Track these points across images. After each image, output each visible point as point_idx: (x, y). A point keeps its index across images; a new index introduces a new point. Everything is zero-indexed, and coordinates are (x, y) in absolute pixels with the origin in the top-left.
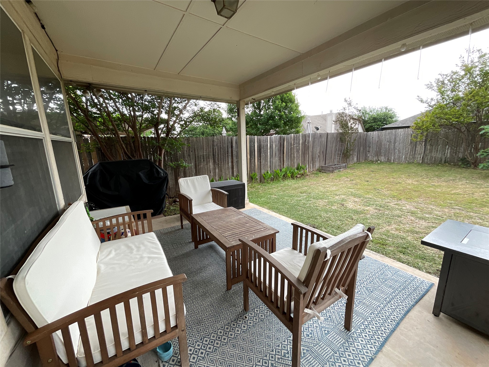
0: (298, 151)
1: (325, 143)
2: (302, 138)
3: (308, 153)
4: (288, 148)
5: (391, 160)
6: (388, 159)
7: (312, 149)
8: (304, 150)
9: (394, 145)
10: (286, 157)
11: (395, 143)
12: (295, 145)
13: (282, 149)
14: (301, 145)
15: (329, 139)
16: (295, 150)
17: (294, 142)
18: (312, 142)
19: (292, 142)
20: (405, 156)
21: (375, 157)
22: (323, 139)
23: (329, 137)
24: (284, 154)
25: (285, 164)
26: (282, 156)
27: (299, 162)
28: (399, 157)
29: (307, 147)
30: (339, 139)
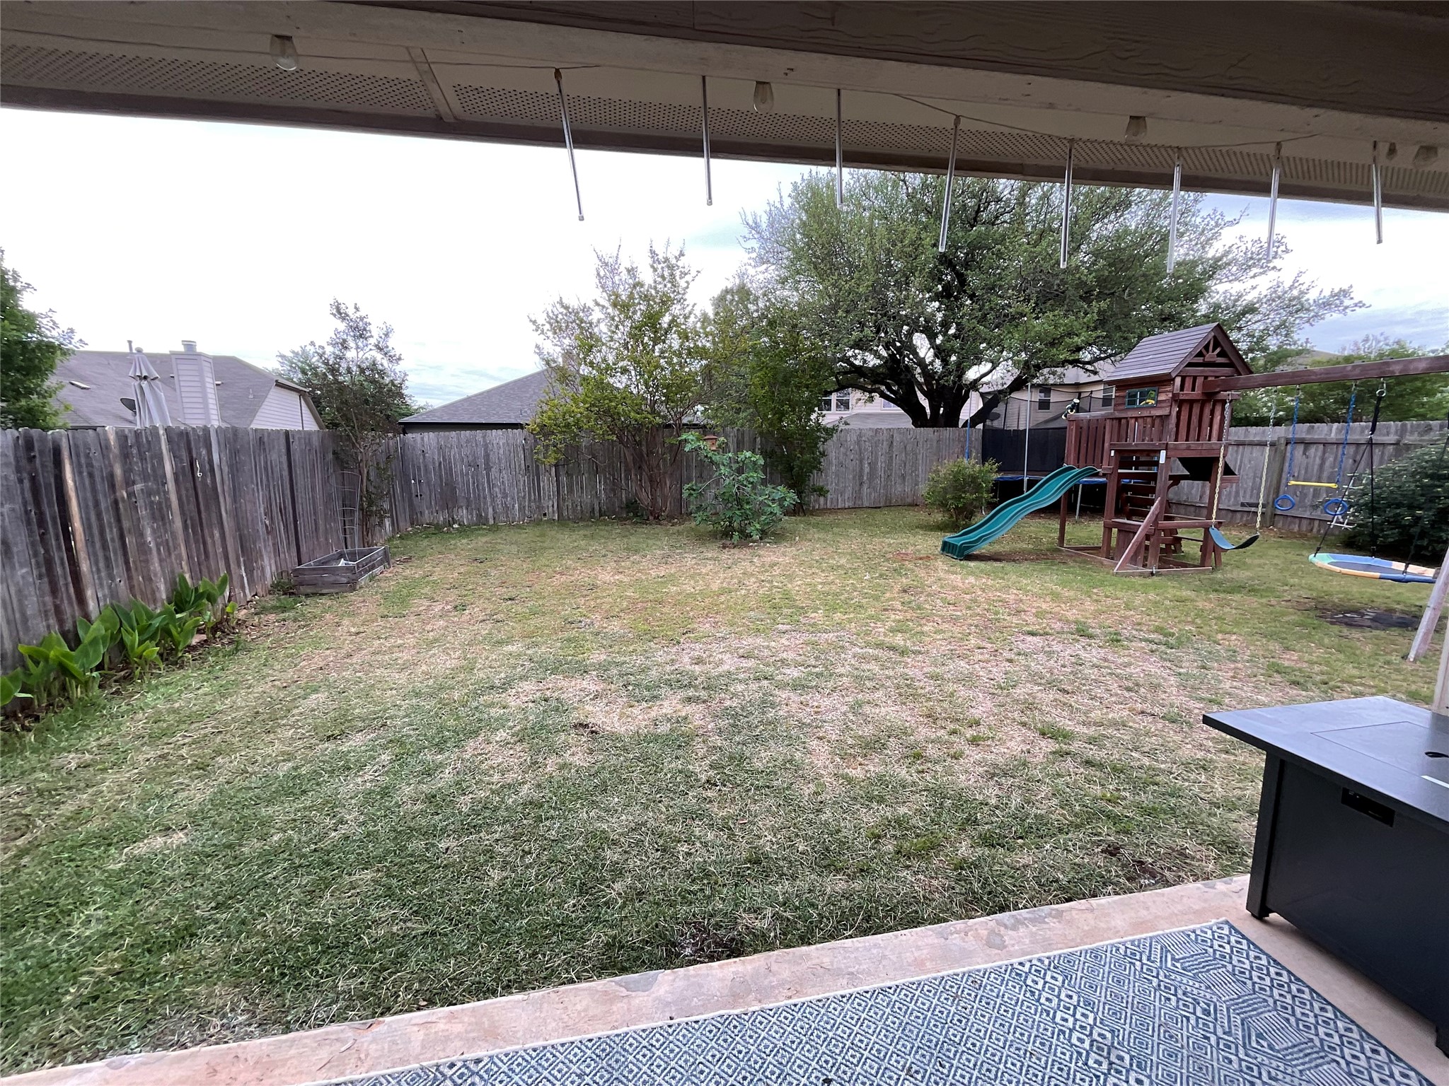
0: (160, 514)
1: (286, 473)
2: (171, 450)
3: (215, 521)
4: (92, 506)
5: (487, 519)
6: (479, 516)
7: (235, 501)
8: (193, 507)
9: (488, 475)
10: (92, 555)
11: (488, 468)
12: (138, 487)
13: (52, 510)
14: (171, 486)
15: (296, 456)
16: (143, 512)
17: (127, 471)
18: (226, 469)
19: (118, 471)
20: (520, 505)
21: (440, 512)
22: (274, 456)
23: (295, 447)
24: (68, 536)
25: (89, 593)
26: (59, 556)
27: (178, 570)
28: (506, 508)
29: (204, 493)
30: (330, 456)
